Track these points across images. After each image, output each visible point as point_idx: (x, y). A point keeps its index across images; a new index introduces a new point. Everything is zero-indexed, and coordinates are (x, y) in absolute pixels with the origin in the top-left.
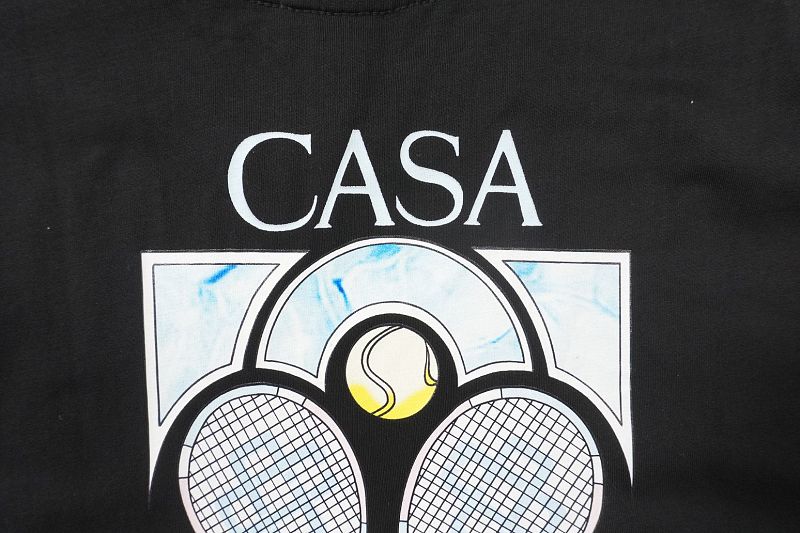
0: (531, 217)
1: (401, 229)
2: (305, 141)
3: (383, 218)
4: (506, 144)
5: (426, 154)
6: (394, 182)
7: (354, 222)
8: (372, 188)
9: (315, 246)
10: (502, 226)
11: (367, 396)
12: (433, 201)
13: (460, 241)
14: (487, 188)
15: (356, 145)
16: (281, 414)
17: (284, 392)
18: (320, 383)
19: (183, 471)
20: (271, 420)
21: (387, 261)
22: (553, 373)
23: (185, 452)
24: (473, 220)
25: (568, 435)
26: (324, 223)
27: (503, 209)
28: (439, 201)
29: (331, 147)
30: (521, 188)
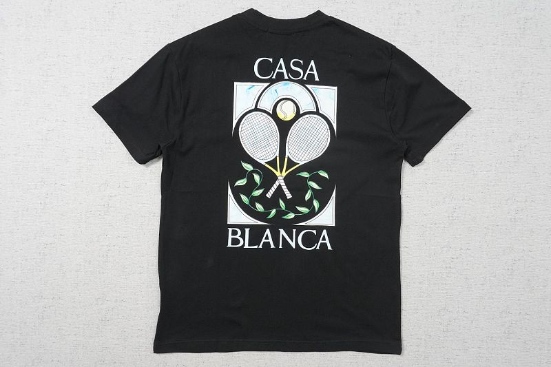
0: (317, 79)
1: (290, 80)
2: (271, 60)
3: (286, 77)
4: (312, 63)
5: (296, 64)
6: (289, 70)
7: (280, 78)
8: (284, 71)
9: (272, 82)
10: (311, 80)
11: (281, 115)
12: (297, 74)
13: (302, 83)
14: (308, 72)
15: (281, 61)
16: (262, 118)
17: (263, 114)
18: (271, 112)
19: (240, 130)
20: (260, 120)
21: (286, 87)
22: (320, 112)
23: (241, 126)
24: (305, 78)
25: (323, 125)
26: (274, 77)
27: (311, 77)
28: (298, 74)
29: (276, 62)
30: (315, 72)
